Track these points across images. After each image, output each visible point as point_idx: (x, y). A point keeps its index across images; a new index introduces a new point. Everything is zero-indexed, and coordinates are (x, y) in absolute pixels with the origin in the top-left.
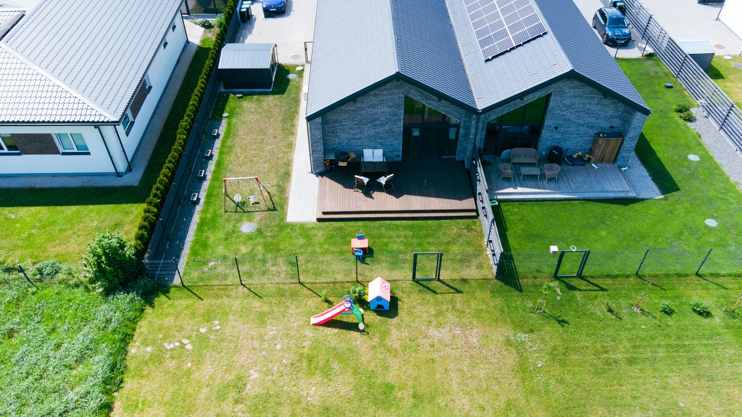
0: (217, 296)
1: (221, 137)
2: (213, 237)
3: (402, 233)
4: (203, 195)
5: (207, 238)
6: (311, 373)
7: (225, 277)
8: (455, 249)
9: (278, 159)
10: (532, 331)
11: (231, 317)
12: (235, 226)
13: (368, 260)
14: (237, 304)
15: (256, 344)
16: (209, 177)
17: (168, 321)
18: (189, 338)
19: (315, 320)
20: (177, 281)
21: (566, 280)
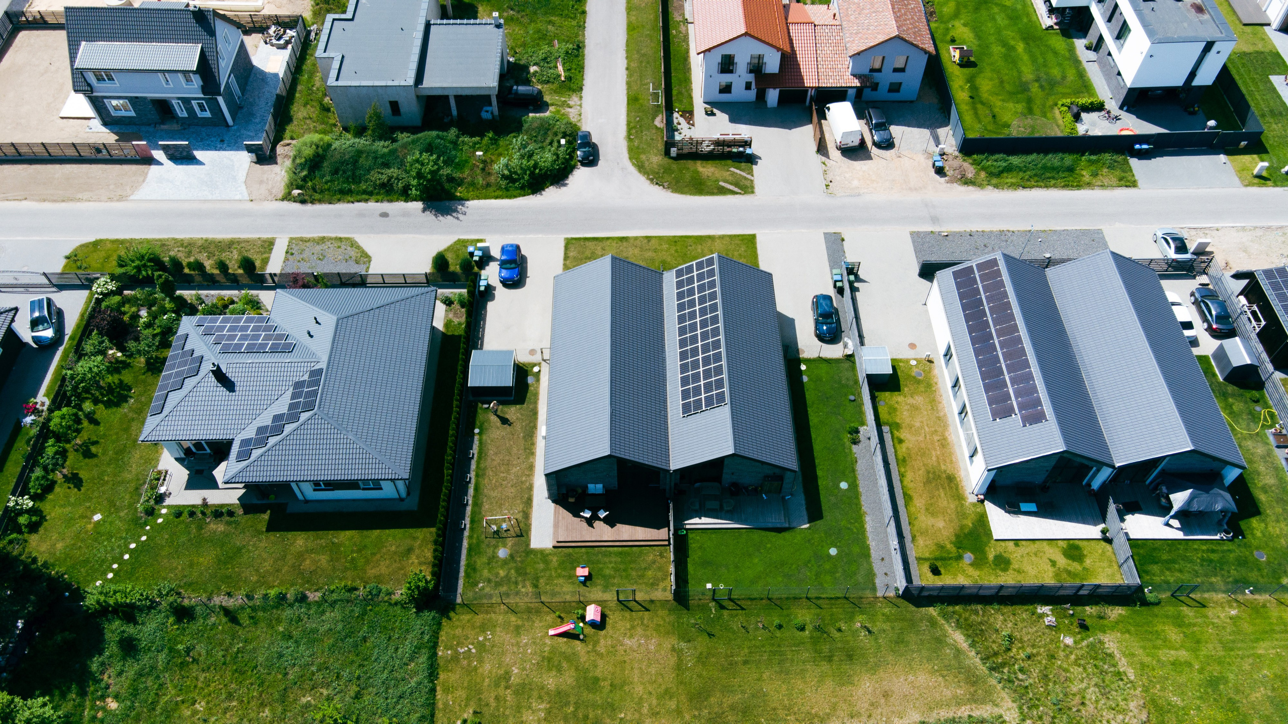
0: (487, 613)
1: (476, 456)
2: (481, 561)
3: (613, 560)
4: (467, 521)
5: (475, 562)
6: (550, 670)
7: (490, 596)
8: (650, 573)
9: (522, 482)
10: (689, 641)
11: (498, 629)
12: (494, 552)
13: (588, 583)
14: (501, 618)
15: (515, 649)
16: (470, 502)
17: (458, 631)
18: (472, 644)
19: (552, 632)
20: (459, 600)
21: (721, 602)
